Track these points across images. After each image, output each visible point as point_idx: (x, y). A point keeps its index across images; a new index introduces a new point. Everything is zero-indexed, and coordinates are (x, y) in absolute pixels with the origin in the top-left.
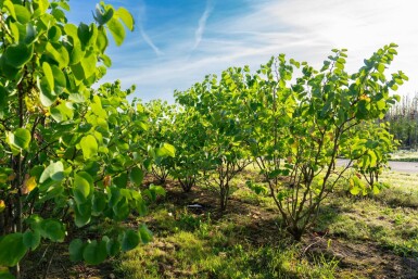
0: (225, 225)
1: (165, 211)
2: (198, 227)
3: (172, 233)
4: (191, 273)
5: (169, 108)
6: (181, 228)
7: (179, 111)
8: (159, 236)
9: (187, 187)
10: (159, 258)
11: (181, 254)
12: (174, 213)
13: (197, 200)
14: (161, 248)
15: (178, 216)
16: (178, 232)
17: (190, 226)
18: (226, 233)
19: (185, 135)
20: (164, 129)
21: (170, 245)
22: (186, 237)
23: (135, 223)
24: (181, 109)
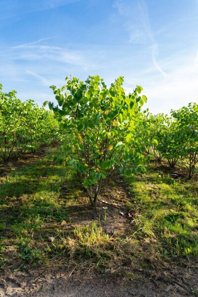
0: (188, 185)
1: (158, 174)
2: (173, 183)
3: (159, 183)
4: (164, 198)
5: (168, 118)
6: (164, 182)
7: (173, 121)
8: (152, 183)
9: (172, 165)
10: (151, 191)
11: (161, 191)
12: (162, 176)
13: (176, 172)
14: (152, 188)
15: (164, 178)
16: (161, 183)
17: (169, 182)
18: (187, 188)
19: (174, 136)
20: (163, 131)
21: (156, 187)
22: (165, 186)
23: (142, 176)
24: (174, 120)
